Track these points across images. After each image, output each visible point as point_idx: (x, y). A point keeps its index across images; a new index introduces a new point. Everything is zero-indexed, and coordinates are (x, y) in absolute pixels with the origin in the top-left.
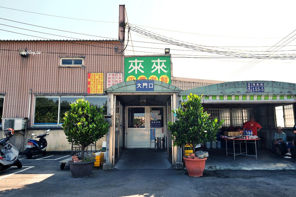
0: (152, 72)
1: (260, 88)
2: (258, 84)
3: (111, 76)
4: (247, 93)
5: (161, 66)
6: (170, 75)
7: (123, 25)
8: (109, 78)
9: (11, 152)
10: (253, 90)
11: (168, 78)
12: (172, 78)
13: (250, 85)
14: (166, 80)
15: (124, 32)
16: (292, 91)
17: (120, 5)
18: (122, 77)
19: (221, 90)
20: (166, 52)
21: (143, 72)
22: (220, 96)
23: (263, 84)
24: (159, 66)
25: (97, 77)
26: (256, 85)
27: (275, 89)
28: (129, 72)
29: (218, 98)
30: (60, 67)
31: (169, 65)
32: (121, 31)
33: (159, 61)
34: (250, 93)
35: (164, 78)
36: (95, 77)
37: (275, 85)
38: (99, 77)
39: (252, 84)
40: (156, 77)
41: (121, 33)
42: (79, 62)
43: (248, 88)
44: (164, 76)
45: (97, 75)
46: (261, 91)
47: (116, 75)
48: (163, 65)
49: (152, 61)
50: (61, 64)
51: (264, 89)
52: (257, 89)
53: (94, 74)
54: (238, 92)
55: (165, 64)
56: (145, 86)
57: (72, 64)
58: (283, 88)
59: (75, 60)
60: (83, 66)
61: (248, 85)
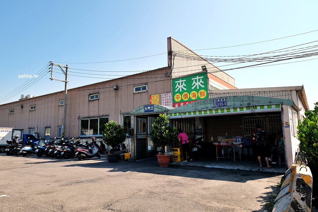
0: (192, 88)
1: (224, 103)
2: (221, 100)
3: (164, 96)
4: (214, 107)
5: (199, 82)
6: (206, 88)
7: (170, 53)
8: (163, 98)
9: (94, 149)
10: (218, 105)
11: (205, 92)
12: (208, 91)
13: (216, 101)
14: (204, 94)
15: (171, 59)
16: (251, 103)
17: (168, 38)
18: (171, 95)
19: (195, 107)
20: (203, 69)
21: (185, 89)
22: (194, 112)
23: (226, 99)
24: (198, 83)
25: (155, 98)
26: (220, 101)
27: (236, 103)
28: (176, 91)
29: (192, 113)
30: (134, 94)
31: (206, 80)
32: (170, 59)
33: (198, 78)
34: (215, 107)
35: (202, 92)
36: (154, 98)
37: (236, 99)
38: (157, 98)
39: (217, 100)
40: (196, 92)
41: (169, 60)
42: (144, 88)
43: (214, 103)
44: (202, 91)
45: (155, 96)
46: (224, 105)
47: (167, 94)
48: (201, 81)
49: (192, 79)
50: (135, 92)
51: (226, 103)
52: (221, 104)
53: (153, 95)
54: (207, 108)
55: (203, 80)
56: (149, 109)
57: (140, 90)
58: (243, 101)
59: (143, 87)
60: (147, 91)
61: (214, 102)
